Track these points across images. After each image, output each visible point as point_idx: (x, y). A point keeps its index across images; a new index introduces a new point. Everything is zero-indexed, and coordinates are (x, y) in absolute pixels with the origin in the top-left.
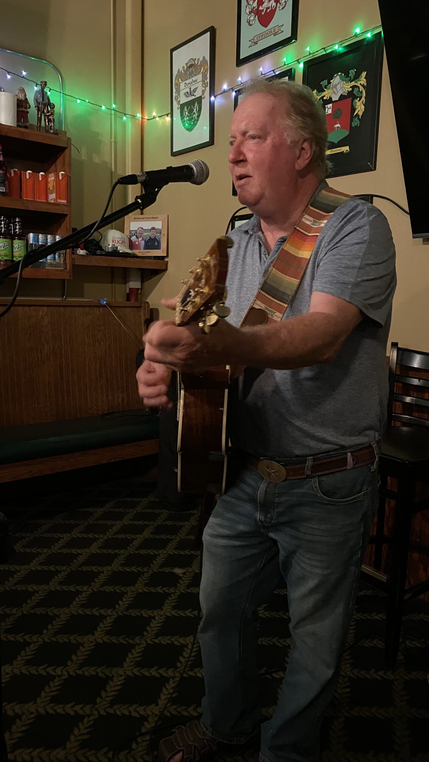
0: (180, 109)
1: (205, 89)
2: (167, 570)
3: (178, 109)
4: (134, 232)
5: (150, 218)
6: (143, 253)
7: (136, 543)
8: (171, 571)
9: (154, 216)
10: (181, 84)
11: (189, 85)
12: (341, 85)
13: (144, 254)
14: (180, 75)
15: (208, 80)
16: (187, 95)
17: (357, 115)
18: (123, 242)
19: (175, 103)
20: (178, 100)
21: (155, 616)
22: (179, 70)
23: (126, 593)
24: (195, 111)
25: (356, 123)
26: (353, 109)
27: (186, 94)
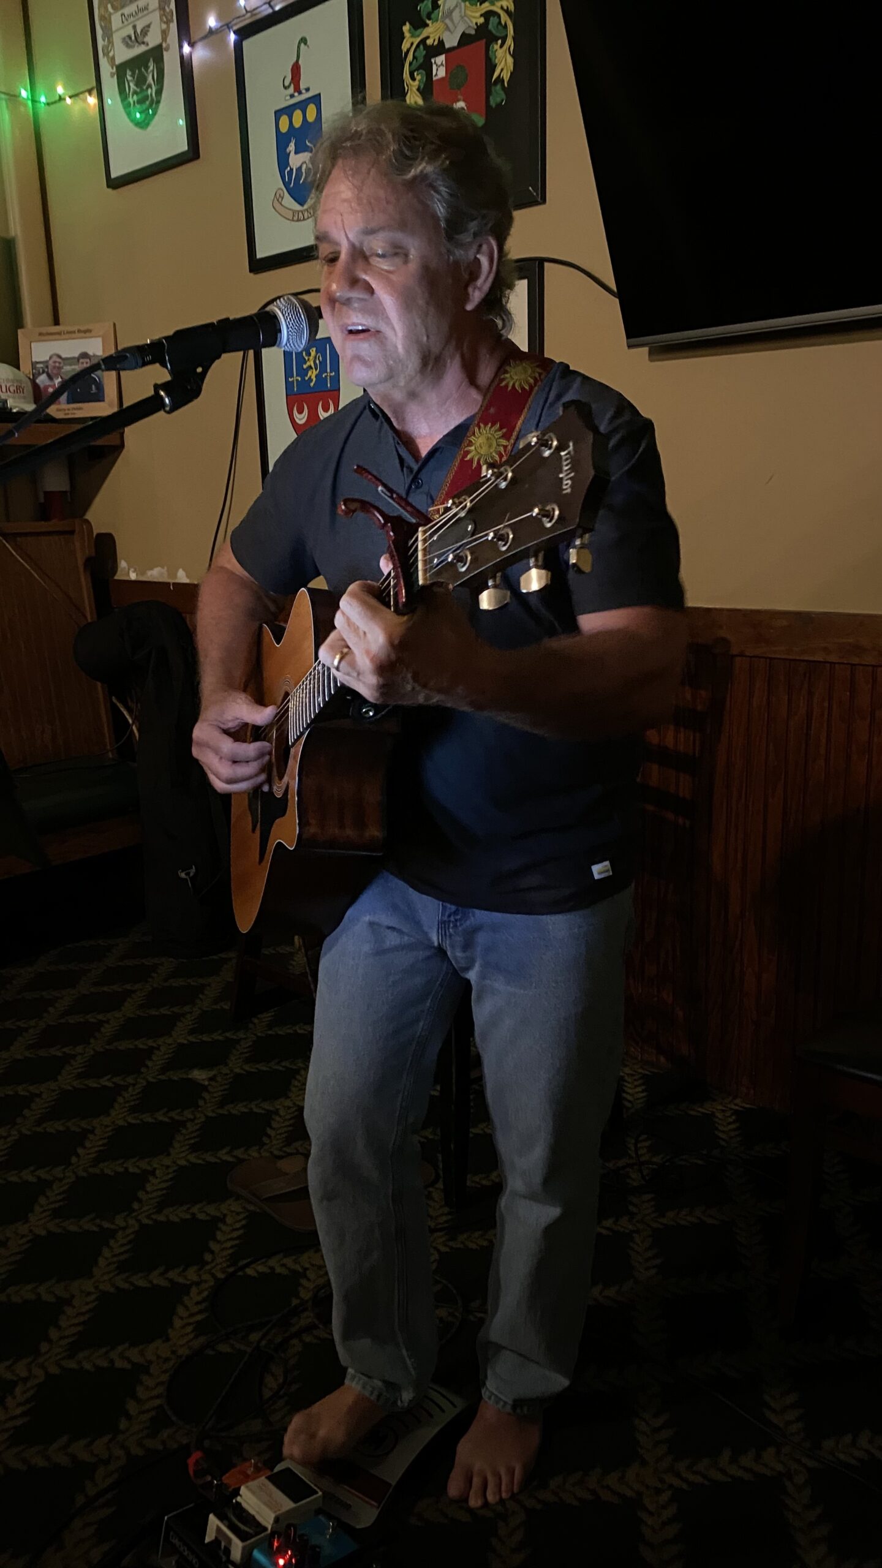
1: (168, 27)
2: (175, 1076)
3: (112, 76)
4: (41, 365)
5: (74, 332)
6: (67, 412)
7: (107, 1030)
8: (185, 1076)
9: (82, 328)
10: (113, 18)
11: (132, 19)
12: (460, 12)
13: (68, 414)
15: (173, 5)
16: (129, 42)
17: (500, 80)
18: (19, 389)
19: (103, 62)
20: (111, 54)
21: (155, 1169)
23: (92, 1132)
24: (150, 79)
25: (498, 97)
26: (491, 67)
27: (128, 40)
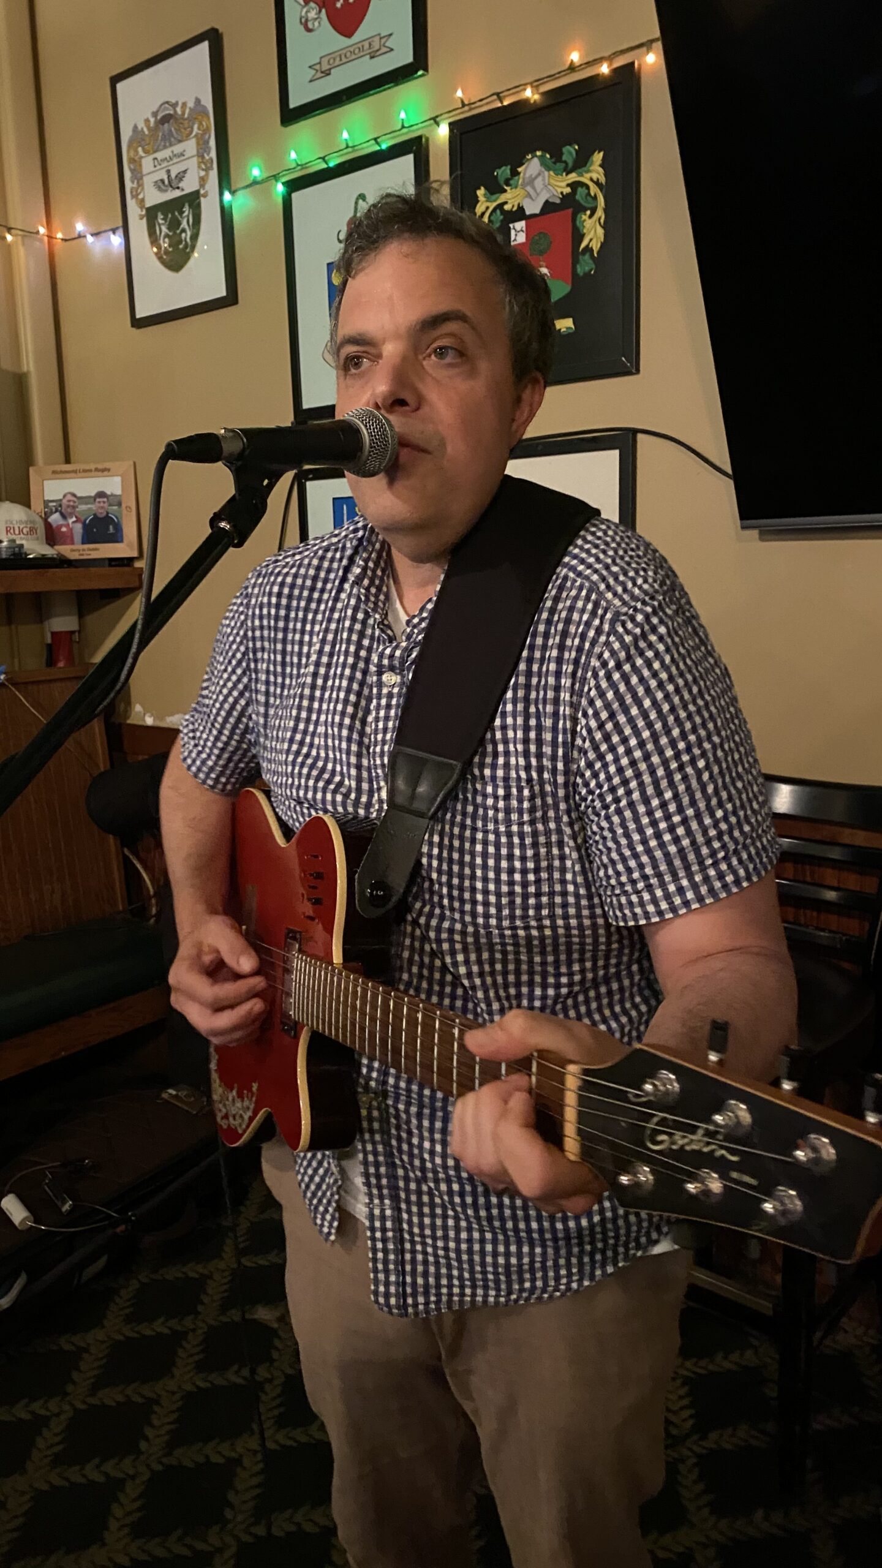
0: (145, 220)
1: (207, 175)
3: (141, 219)
4: (54, 504)
5: (90, 471)
9: (100, 466)
10: (144, 161)
11: (165, 164)
12: (544, 180)
13: (82, 555)
14: (138, 137)
15: (213, 154)
16: (162, 187)
17: (588, 249)
18: (32, 530)
19: (131, 204)
20: (141, 196)
22: (135, 127)
23: (157, 1402)
24: (184, 224)
25: (586, 266)
26: (578, 236)
27: (160, 184)
